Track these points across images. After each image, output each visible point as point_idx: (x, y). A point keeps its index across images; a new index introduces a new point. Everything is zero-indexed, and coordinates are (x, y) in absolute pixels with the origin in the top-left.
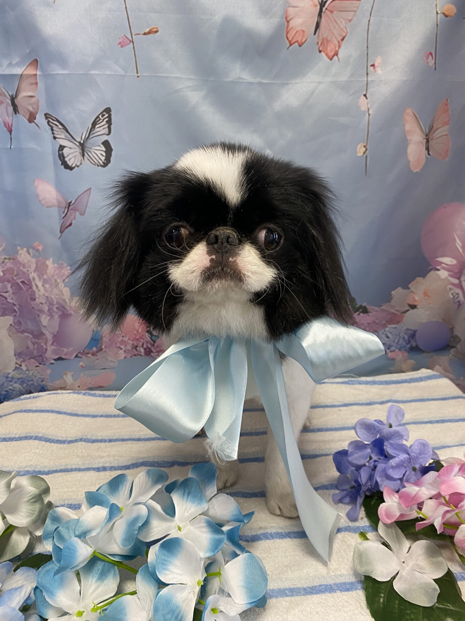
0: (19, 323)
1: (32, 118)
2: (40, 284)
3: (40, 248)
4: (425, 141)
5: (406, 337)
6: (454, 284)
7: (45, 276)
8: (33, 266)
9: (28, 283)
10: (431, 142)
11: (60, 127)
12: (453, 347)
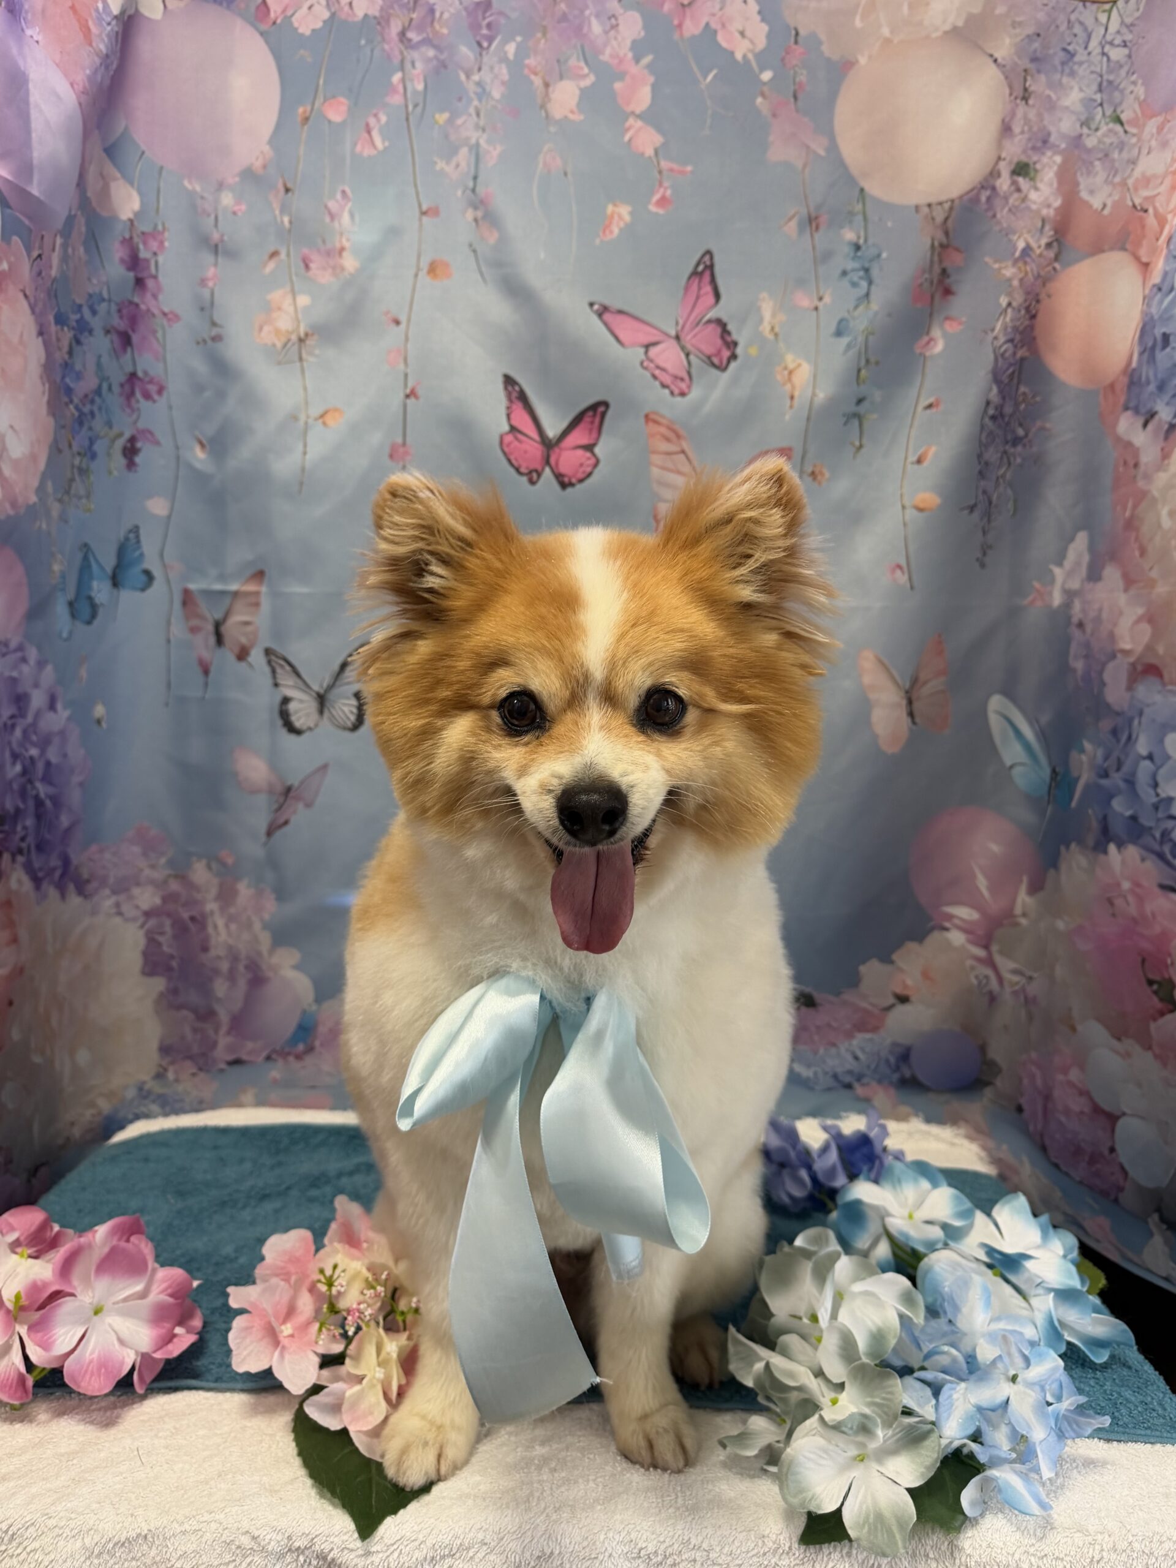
0: (175, 992)
1: (242, 654)
2: (220, 922)
3: (230, 861)
4: (904, 702)
5: (892, 1060)
6: (978, 959)
7: (232, 910)
8: (214, 892)
9: (200, 921)
10: (917, 706)
11: (288, 668)
12: (987, 1084)
